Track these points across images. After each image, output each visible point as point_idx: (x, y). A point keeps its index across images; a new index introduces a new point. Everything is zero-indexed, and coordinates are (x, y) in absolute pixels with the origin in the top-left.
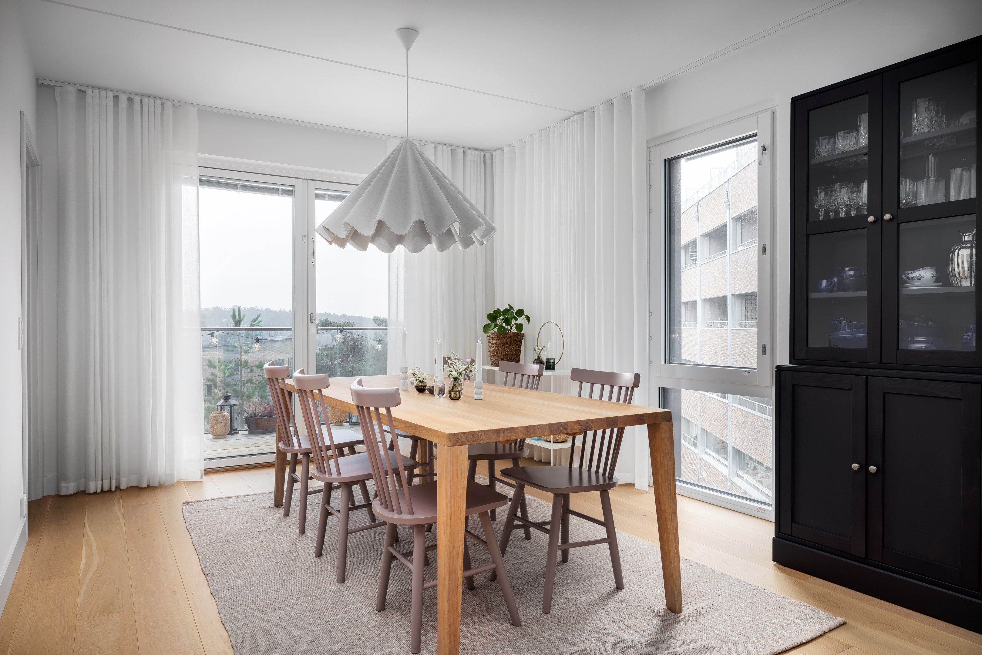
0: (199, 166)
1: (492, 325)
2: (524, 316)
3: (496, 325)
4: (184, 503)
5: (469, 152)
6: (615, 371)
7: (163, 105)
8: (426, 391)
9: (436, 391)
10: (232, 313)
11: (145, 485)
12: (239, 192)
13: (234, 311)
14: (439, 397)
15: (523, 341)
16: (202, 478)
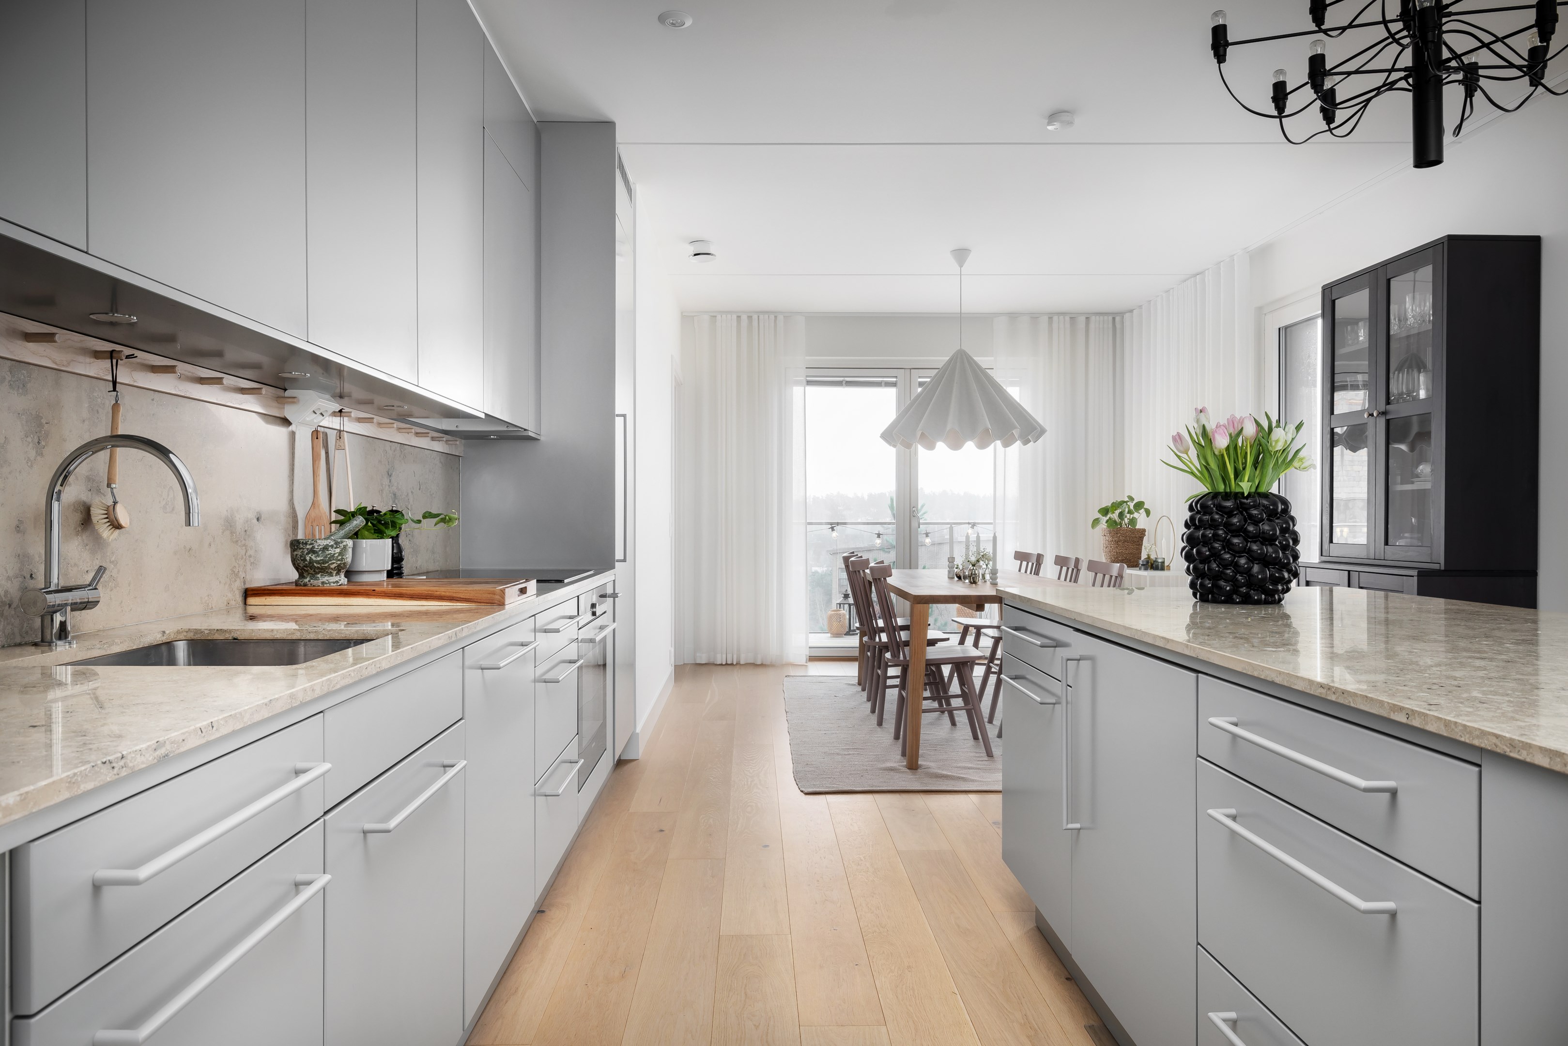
0: (806, 369)
1: (1102, 520)
2: (1142, 510)
3: (1108, 520)
4: (786, 676)
5: (1093, 318)
7: (776, 317)
11: (759, 662)
16: (806, 662)
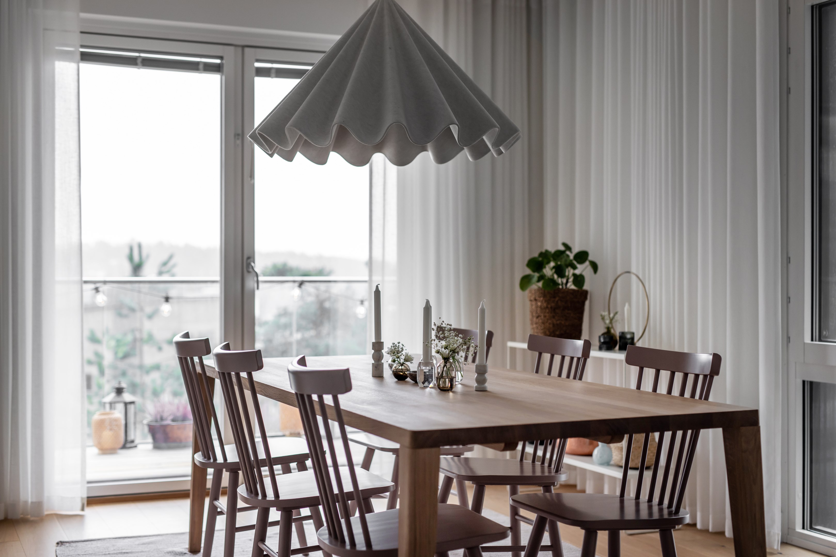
0: (82, 32)
1: (533, 276)
2: (587, 263)
3: (541, 278)
4: (58, 543)
6: (686, 351)
8: (408, 379)
9: (420, 378)
10: (127, 251)
12: (139, 68)
13: (131, 249)
14: (424, 386)
15: (587, 303)
16: (83, 509)
